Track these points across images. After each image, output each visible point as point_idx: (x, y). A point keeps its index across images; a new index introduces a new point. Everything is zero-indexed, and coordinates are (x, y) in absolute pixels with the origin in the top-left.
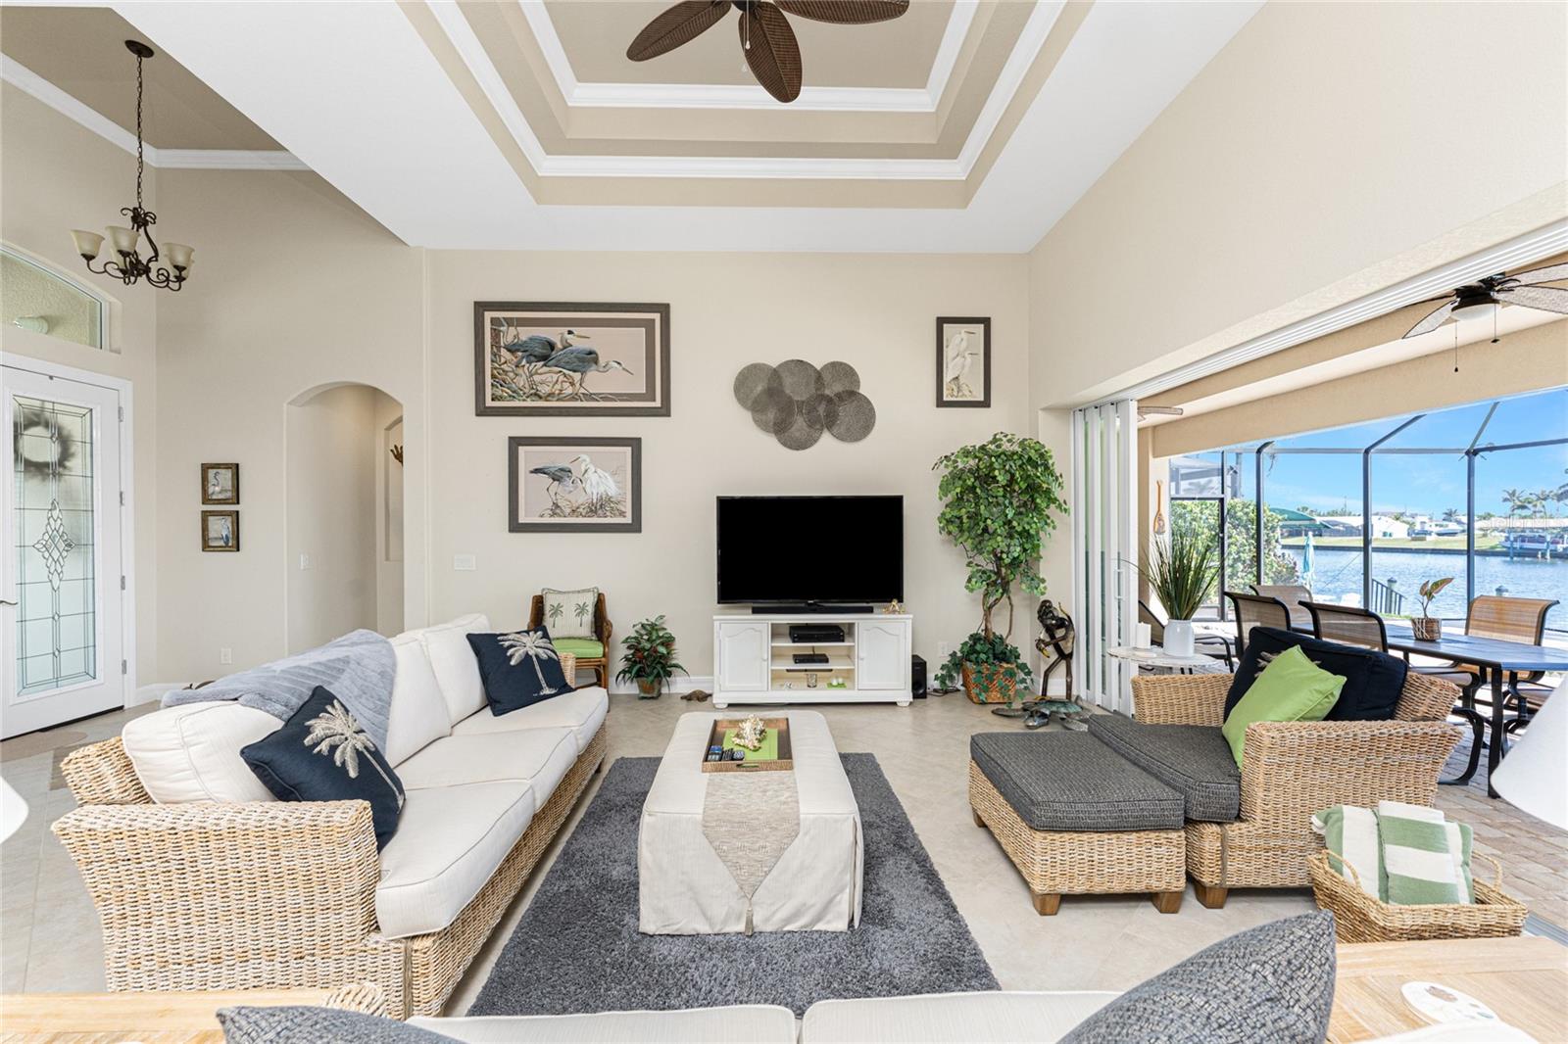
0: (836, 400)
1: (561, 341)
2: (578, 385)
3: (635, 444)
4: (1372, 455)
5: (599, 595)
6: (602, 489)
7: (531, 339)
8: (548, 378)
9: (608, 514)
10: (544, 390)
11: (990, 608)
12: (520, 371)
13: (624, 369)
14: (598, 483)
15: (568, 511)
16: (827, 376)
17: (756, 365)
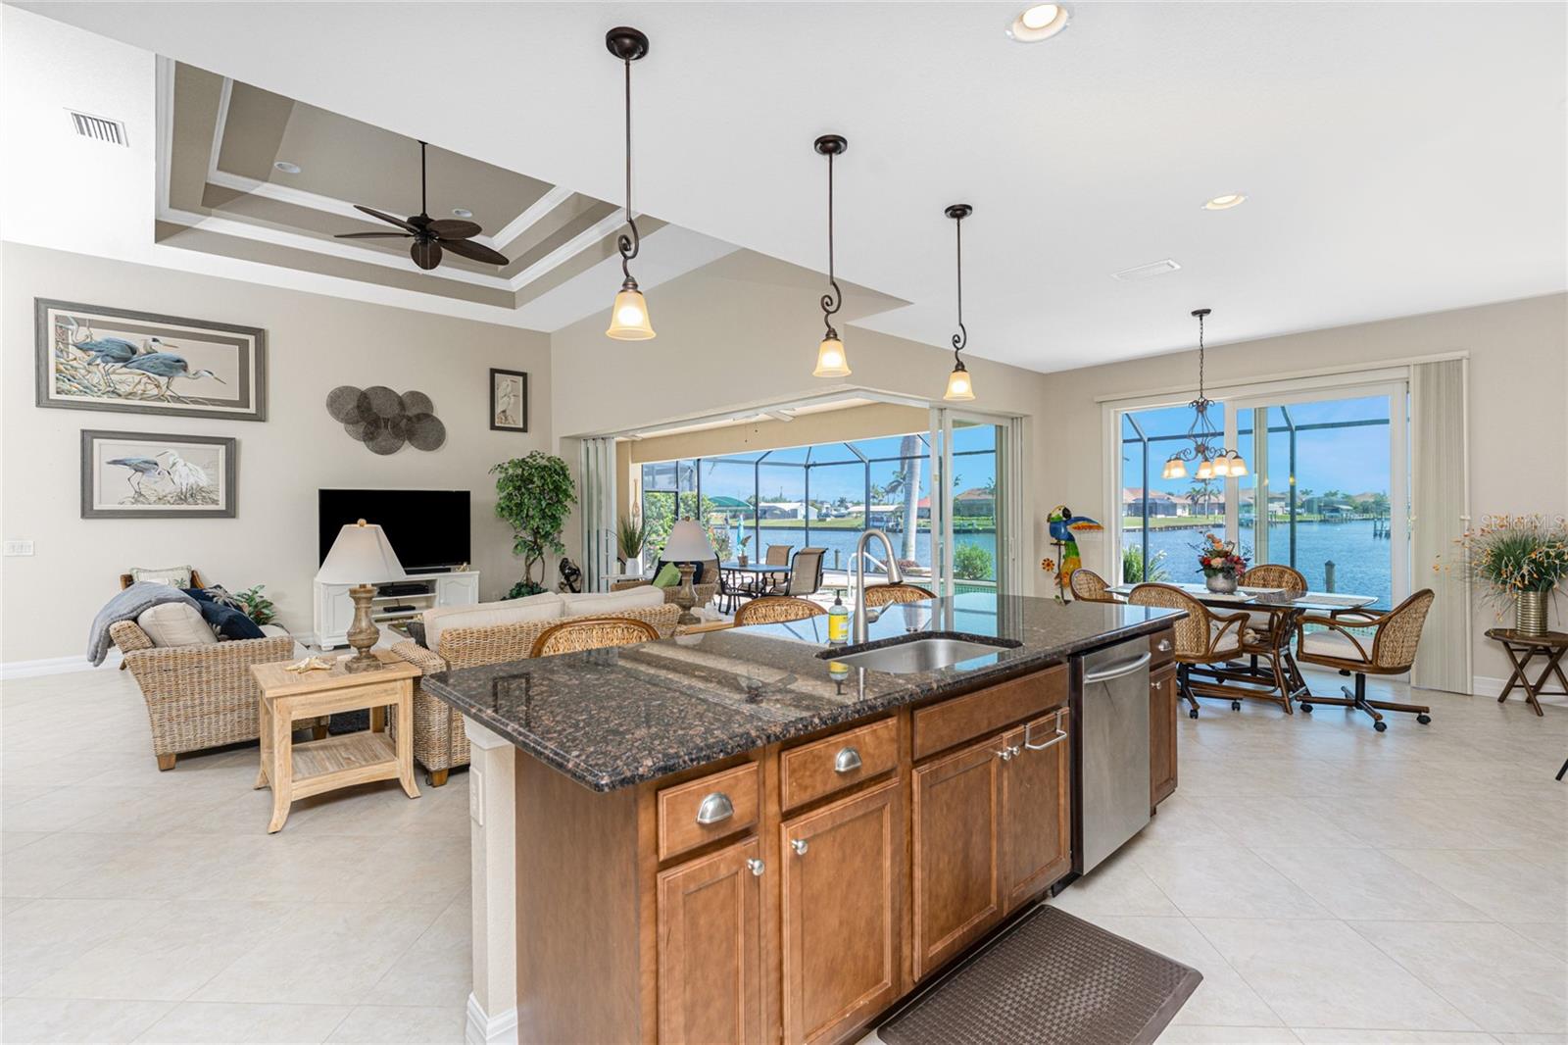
0: (414, 420)
1: (145, 346)
2: (164, 388)
3: (231, 445)
4: (760, 467)
5: (193, 572)
6: (192, 480)
7: (107, 341)
8: (127, 378)
9: (199, 501)
10: (123, 389)
11: (530, 564)
12: (94, 369)
13: (216, 378)
14: (187, 475)
15: (154, 499)
16: (408, 401)
17: (347, 388)
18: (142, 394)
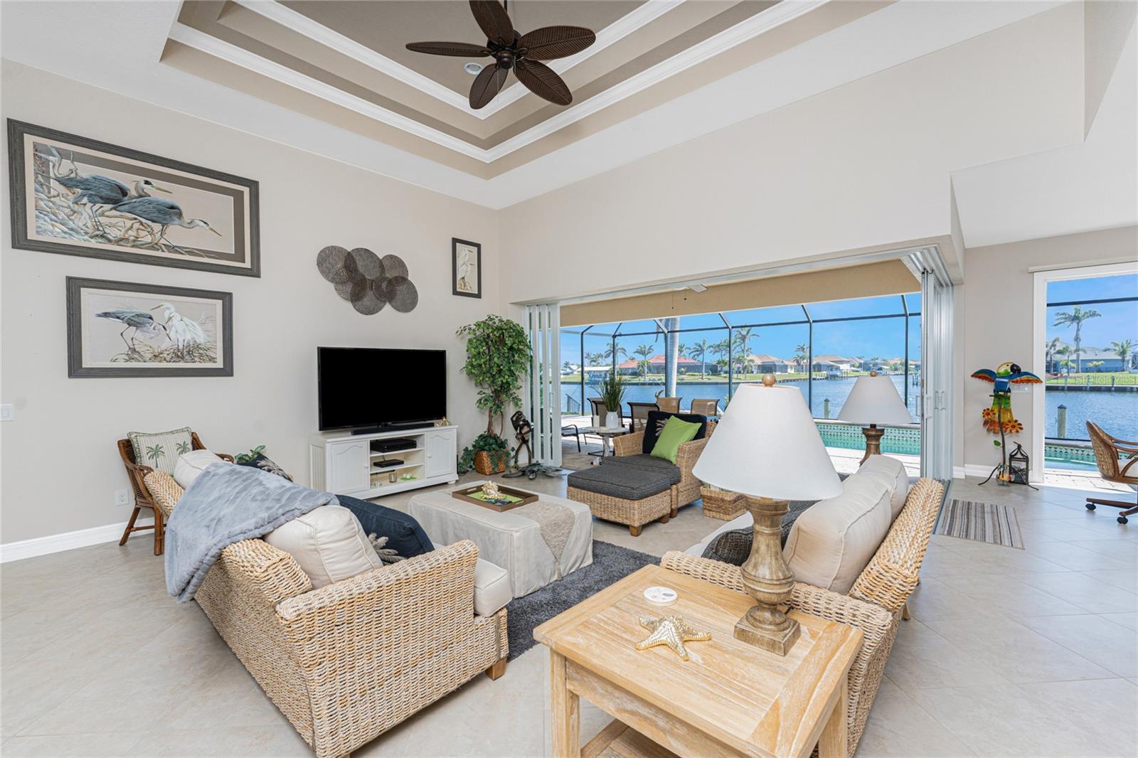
0: (393, 282)
1: (136, 189)
2: (158, 236)
3: (226, 298)
5: (192, 433)
6: (188, 337)
7: (94, 178)
8: (119, 224)
10: (114, 233)
11: (491, 418)
12: (79, 208)
13: (211, 229)
14: (184, 331)
15: (149, 356)
16: (385, 263)
17: (334, 248)
18: (134, 241)
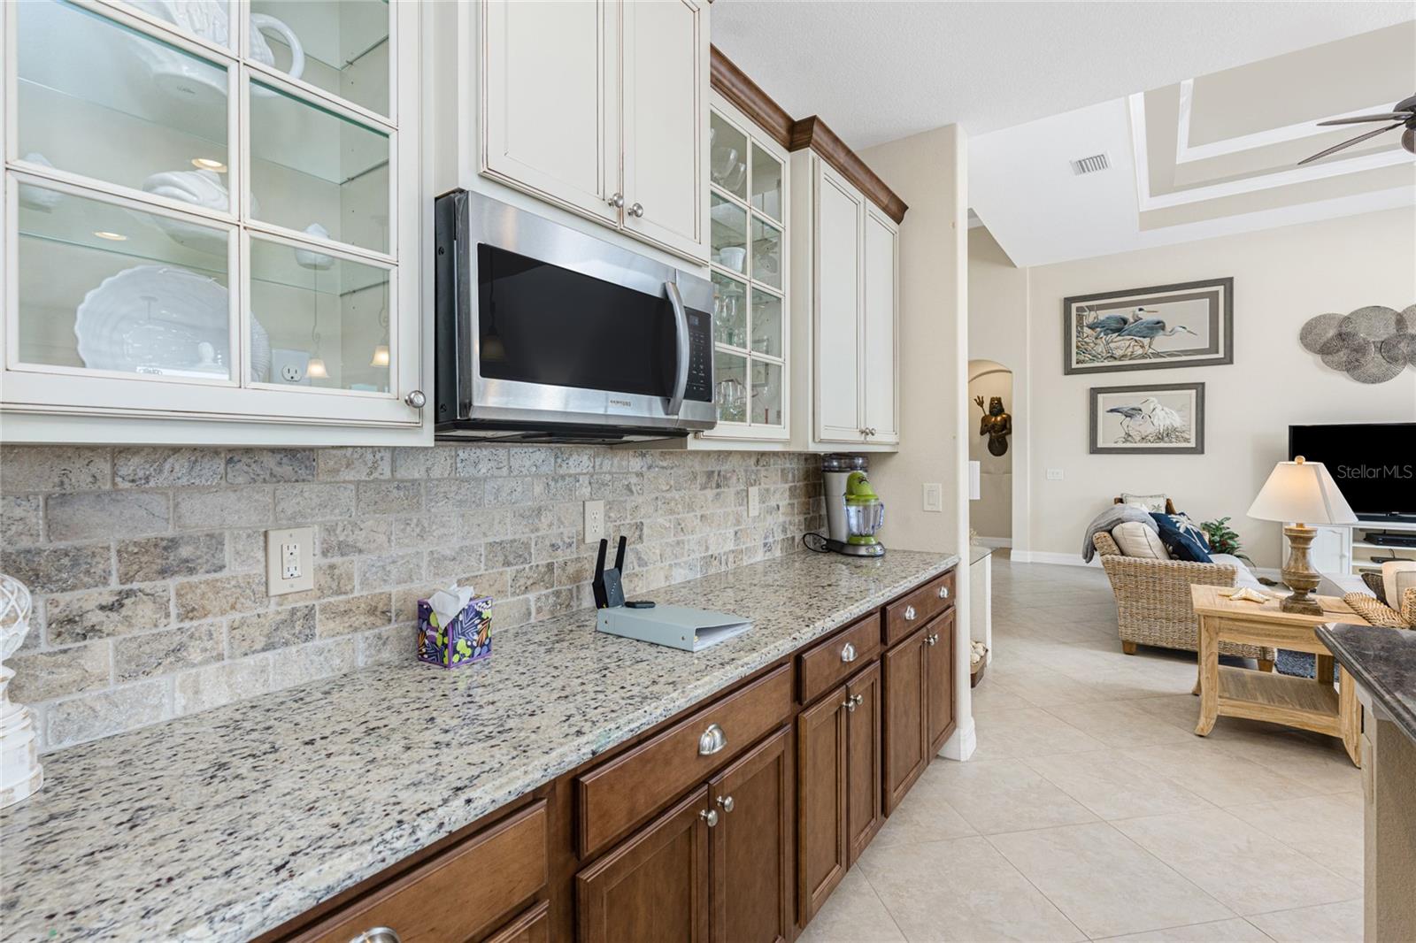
2: (1147, 347)
3: (1200, 388)
5: (1168, 500)
6: (1168, 422)
7: (1108, 318)
8: (1121, 344)
9: (1174, 440)
10: (1118, 353)
12: (1099, 341)
13: (1189, 332)
14: (1164, 418)
15: (1138, 438)
16: (1409, 316)
17: (1325, 317)
18: (1132, 355)
